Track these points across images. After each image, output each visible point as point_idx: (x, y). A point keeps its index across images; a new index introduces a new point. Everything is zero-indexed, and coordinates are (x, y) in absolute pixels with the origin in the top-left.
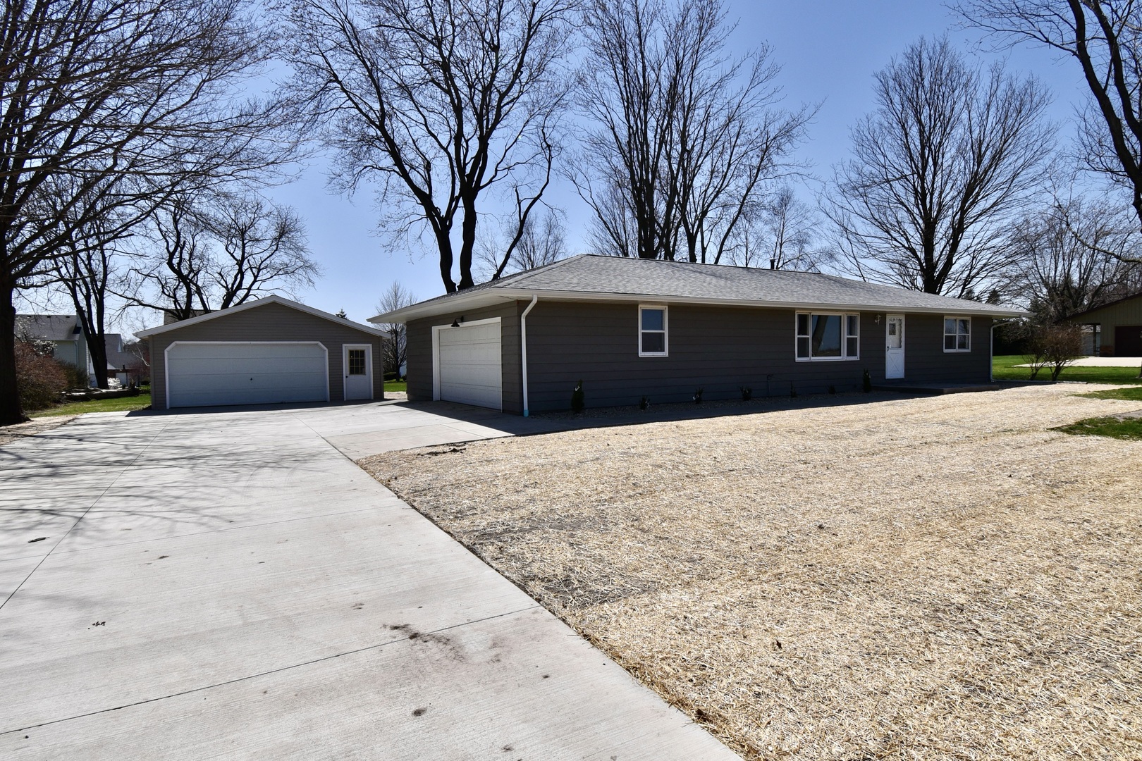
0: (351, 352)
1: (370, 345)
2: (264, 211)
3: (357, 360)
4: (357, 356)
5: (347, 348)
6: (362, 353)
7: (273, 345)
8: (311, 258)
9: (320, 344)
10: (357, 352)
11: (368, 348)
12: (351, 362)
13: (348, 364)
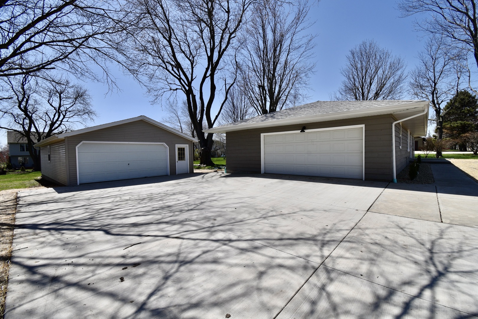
0: (179, 149)
1: (188, 145)
2: (70, 85)
3: (181, 153)
4: (181, 151)
5: (177, 146)
6: (184, 149)
7: (140, 144)
8: (93, 108)
9: (165, 144)
10: (181, 148)
11: (186, 147)
12: (179, 154)
13: (178, 155)
